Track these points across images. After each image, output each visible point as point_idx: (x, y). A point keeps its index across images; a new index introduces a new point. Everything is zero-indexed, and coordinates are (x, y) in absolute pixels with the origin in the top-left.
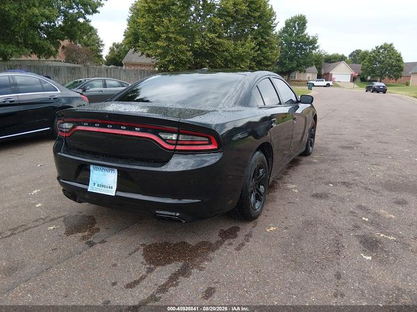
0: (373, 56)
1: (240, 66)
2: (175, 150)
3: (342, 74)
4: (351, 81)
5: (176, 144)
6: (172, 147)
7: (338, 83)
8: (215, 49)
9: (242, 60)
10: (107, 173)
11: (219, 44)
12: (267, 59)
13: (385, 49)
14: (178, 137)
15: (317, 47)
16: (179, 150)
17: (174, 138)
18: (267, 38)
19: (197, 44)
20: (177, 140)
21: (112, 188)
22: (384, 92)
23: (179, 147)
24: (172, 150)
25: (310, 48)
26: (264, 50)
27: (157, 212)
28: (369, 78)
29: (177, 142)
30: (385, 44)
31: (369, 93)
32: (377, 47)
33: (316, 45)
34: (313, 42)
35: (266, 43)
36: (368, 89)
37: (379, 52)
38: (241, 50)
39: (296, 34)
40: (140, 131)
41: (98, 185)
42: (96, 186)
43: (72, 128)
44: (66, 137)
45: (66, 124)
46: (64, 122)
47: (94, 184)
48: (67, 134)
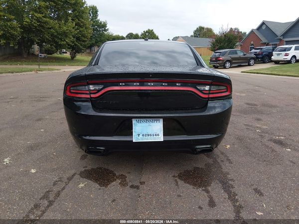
1: (65, 41)
2: (209, 98)
5: (209, 93)
6: (206, 96)
8: (42, 26)
9: (66, 36)
10: (151, 124)
11: (45, 22)
12: (83, 36)
13: (149, 33)
14: (210, 88)
15: (107, 30)
16: (212, 98)
17: (206, 89)
18: (82, 20)
19: (26, 22)
20: (210, 90)
21: (158, 135)
23: (211, 96)
24: (207, 98)
25: (102, 30)
26: (81, 29)
27: (197, 147)
29: (210, 92)
30: (149, 30)
32: (144, 32)
33: (106, 28)
34: (104, 26)
35: (82, 24)
37: (146, 35)
38: (65, 28)
39: (92, 20)
40: (181, 86)
41: (143, 135)
42: (141, 136)
43: (102, 89)
44: (91, 98)
45: (91, 86)
46: (89, 84)
47: (139, 135)
48: (92, 96)
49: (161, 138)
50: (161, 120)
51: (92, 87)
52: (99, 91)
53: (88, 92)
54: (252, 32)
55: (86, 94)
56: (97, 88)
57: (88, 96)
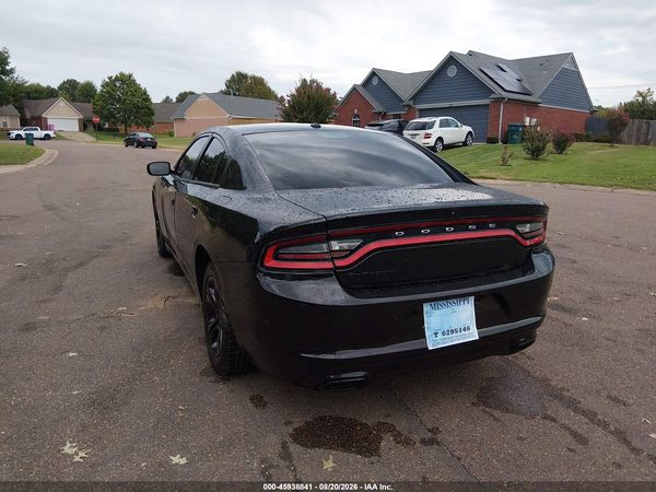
0: (108, 92)
2: (531, 246)
3: (63, 119)
4: (80, 130)
7: (61, 134)
10: (456, 308)
13: (123, 82)
17: (527, 230)
21: (468, 329)
22: (154, 147)
24: (529, 247)
28: (107, 126)
30: (122, 74)
31: (132, 149)
32: (110, 78)
36: (129, 143)
37: (115, 86)
41: (443, 334)
42: (440, 335)
43: (359, 247)
44: (337, 268)
45: (333, 243)
46: (328, 239)
47: (436, 334)
48: (339, 263)
49: (473, 335)
50: (472, 299)
51: (336, 246)
52: (352, 251)
53: (328, 256)
54: (354, 89)
55: (324, 260)
56: (345, 245)
57: (329, 265)
